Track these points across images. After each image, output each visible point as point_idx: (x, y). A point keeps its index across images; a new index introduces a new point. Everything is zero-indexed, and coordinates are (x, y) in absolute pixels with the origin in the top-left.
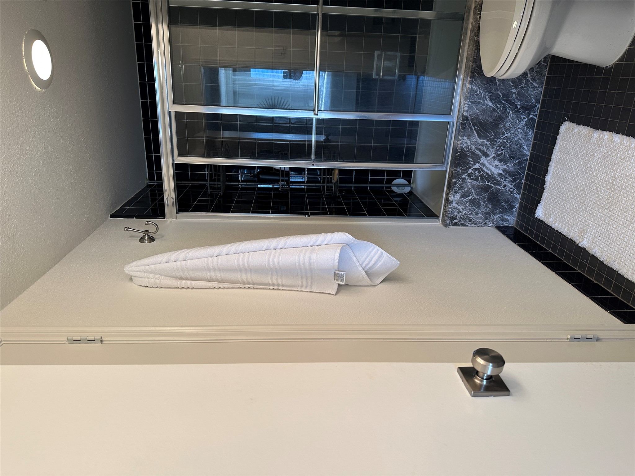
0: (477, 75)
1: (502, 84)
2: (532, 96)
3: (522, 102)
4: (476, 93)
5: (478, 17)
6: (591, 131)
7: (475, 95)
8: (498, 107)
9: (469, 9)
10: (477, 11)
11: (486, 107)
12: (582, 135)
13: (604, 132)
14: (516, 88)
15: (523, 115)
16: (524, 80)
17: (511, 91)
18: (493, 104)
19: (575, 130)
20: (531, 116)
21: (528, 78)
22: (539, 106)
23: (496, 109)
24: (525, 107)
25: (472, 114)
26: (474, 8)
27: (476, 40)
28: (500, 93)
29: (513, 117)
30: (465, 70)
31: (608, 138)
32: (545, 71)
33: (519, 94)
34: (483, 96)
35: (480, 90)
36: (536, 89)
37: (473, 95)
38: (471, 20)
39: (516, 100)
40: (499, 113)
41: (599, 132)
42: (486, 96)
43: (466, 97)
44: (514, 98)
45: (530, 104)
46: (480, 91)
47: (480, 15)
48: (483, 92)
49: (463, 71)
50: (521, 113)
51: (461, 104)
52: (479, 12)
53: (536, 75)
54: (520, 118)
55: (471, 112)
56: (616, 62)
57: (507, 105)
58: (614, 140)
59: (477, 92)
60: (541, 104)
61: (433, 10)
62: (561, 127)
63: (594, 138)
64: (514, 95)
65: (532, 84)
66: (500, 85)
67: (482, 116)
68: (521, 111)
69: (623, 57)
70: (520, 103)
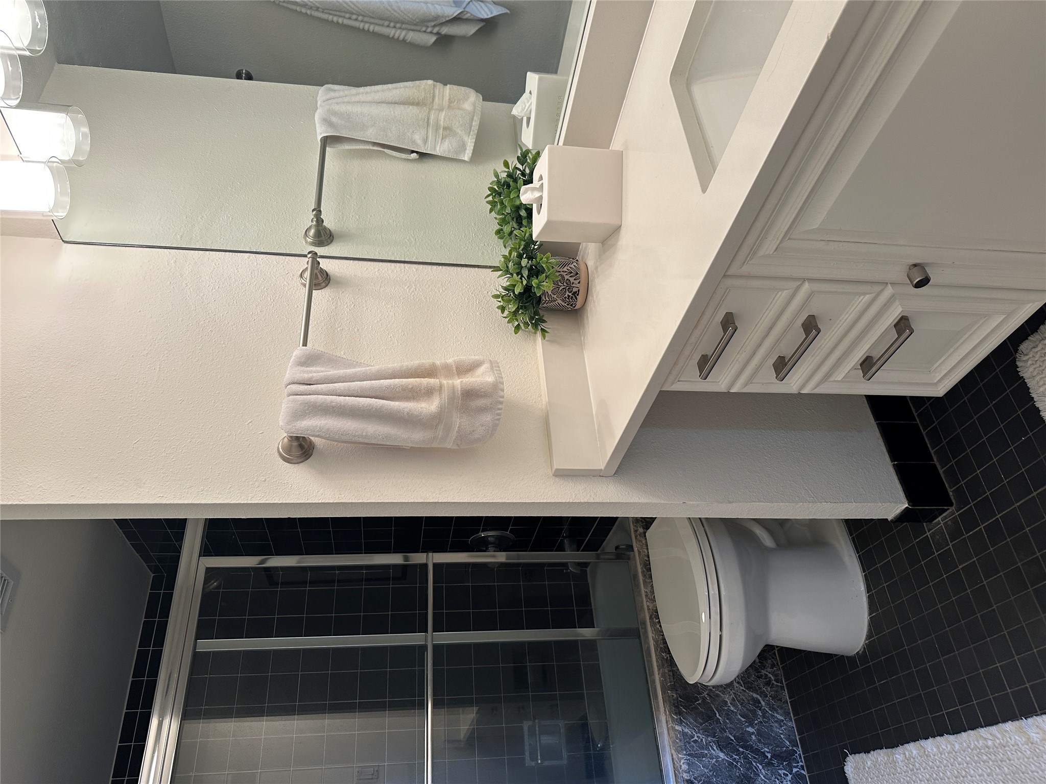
0: (685, 710)
1: (728, 721)
2: (782, 736)
3: (770, 748)
4: (692, 740)
5: (658, 626)
6: (889, 754)
7: (692, 743)
8: (735, 759)
9: (644, 623)
10: (654, 619)
11: (717, 761)
12: (881, 766)
13: (906, 746)
14: (751, 725)
15: (781, 769)
16: (758, 711)
17: (746, 730)
18: (727, 755)
19: (867, 763)
20: (795, 770)
21: (763, 708)
22: (800, 751)
23: (735, 763)
24: (779, 756)
25: (698, 776)
26: (650, 619)
27: (665, 657)
28: (730, 736)
29: (767, 774)
30: (664, 707)
31: (918, 753)
32: (784, 694)
33: (759, 733)
34: (705, 743)
35: (696, 734)
36: (782, 724)
37: (689, 743)
38: (651, 634)
39: (760, 746)
40: (742, 769)
41: (900, 749)
42: (710, 742)
43: (679, 746)
44: (755, 741)
45: (785, 748)
46: (698, 735)
47: (660, 623)
48: (703, 736)
49: (662, 709)
50: (777, 766)
51: (676, 763)
52: (657, 621)
53: (773, 702)
54: (779, 775)
55: (695, 773)
56: (865, 641)
57: (749, 754)
58: (928, 751)
59: (693, 737)
60: (802, 748)
61: (595, 625)
62: (845, 767)
63: (900, 762)
64: (753, 737)
65: (774, 716)
66: (724, 722)
67: (715, 778)
68: (775, 762)
69: (870, 631)
70: (768, 749)
